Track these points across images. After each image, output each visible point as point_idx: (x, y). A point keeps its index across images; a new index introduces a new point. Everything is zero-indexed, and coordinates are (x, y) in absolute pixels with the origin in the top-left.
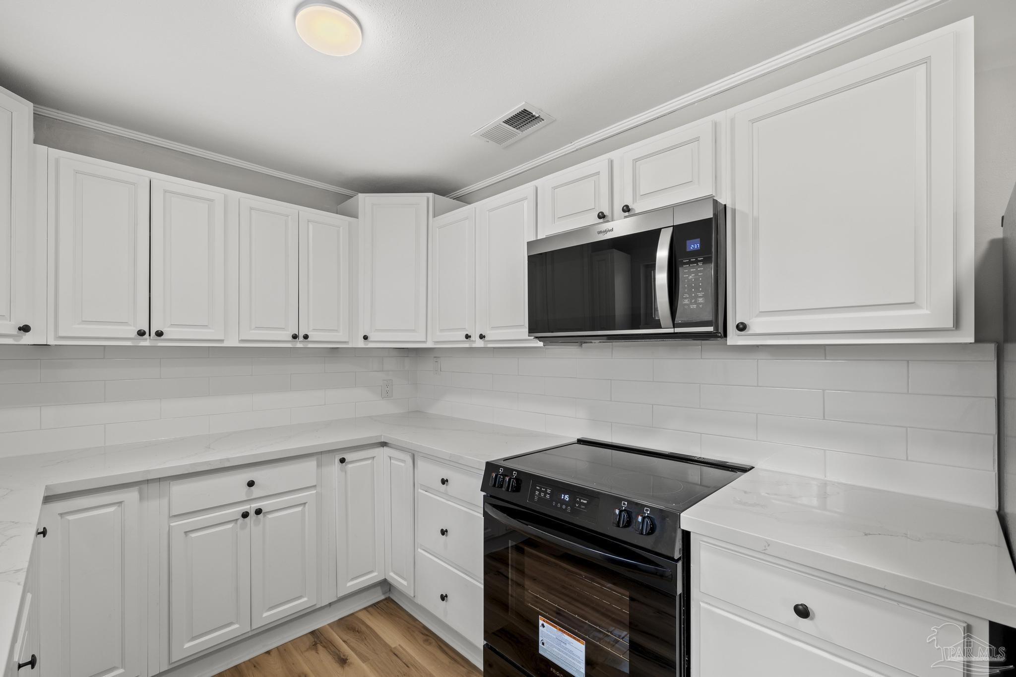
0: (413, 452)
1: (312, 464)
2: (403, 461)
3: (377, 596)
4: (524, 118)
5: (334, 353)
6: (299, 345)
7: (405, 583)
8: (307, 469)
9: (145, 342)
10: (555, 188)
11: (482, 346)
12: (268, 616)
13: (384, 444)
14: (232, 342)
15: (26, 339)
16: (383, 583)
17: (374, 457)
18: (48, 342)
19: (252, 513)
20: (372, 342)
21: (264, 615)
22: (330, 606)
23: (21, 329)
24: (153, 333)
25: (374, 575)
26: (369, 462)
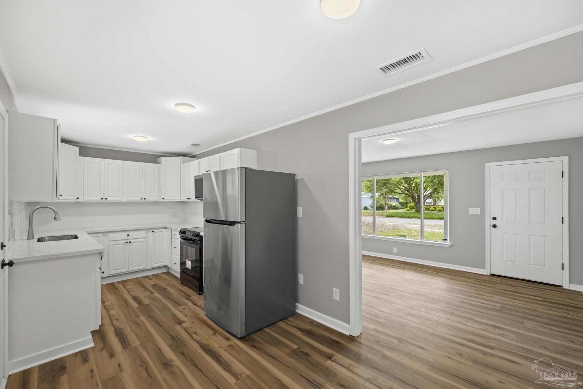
0: (171, 229)
1: (144, 232)
2: (169, 232)
3: (165, 270)
5: (156, 203)
6: (143, 201)
7: (169, 264)
8: (143, 234)
9: (103, 201)
11: (190, 201)
12: (132, 269)
13: (166, 228)
14: (124, 200)
15: (78, 200)
16: (166, 267)
17: (163, 232)
18: (83, 201)
19: (128, 242)
20: (165, 200)
21: (132, 268)
22: (150, 269)
23: (77, 198)
24: (105, 199)
25: (163, 263)
26: (161, 233)
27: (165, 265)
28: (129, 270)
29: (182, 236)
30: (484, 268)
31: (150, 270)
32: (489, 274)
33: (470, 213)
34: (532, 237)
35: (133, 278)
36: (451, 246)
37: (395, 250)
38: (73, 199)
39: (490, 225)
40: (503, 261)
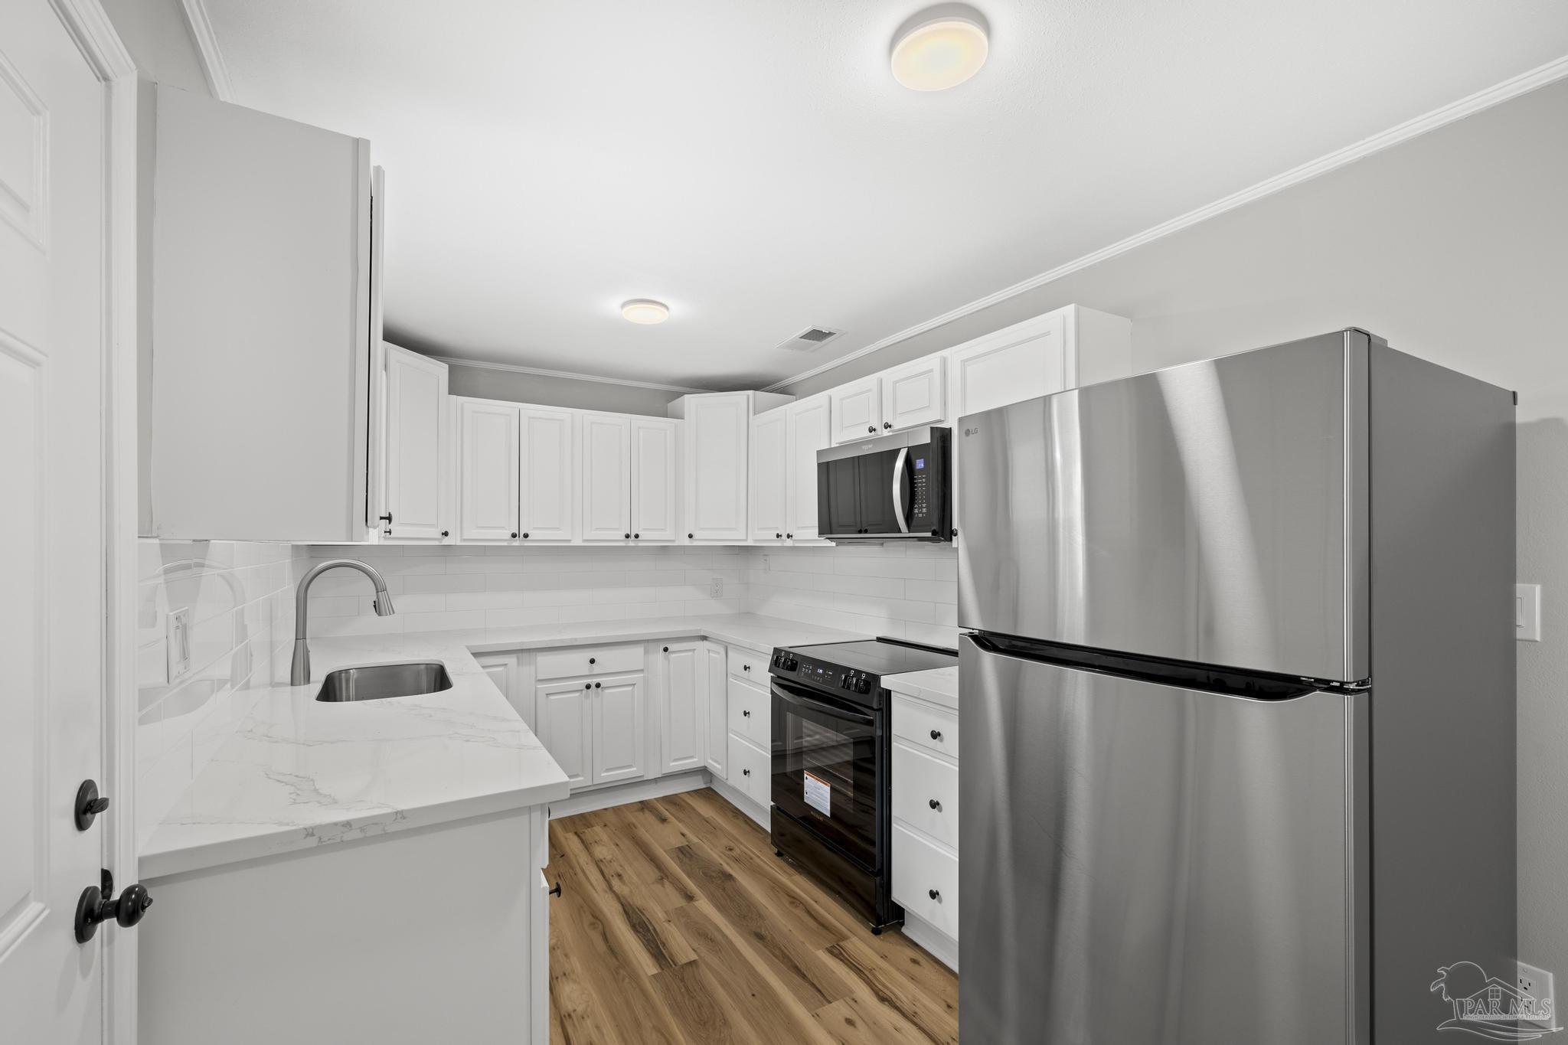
0: (727, 644)
1: (639, 650)
2: (718, 653)
3: (698, 784)
4: (816, 335)
5: (664, 551)
6: (631, 544)
8: (634, 656)
9: (516, 543)
10: (842, 399)
11: (791, 545)
12: (606, 776)
13: (704, 638)
14: (577, 542)
15: (446, 541)
16: (704, 771)
17: (694, 650)
18: (459, 543)
19: (593, 686)
20: (697, 540)
21: (603, 775)
22: (656, 780)
23: (443, 534)
24: (522, 535)
25: (695, 760)
26: (690, 653)
27: (703, 765)
28: (595, 783)
29: (778, 677)
31: (656, 783)
35: (606, 809)
38: (430, 535)
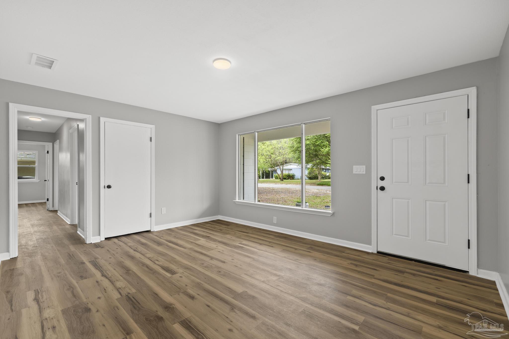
30: (369, 243)
32: (376, 252)
33: (354, 172)
34: (428, 203)
36: (333, 214)
37: (275, 220)
39: (377, 187)
40: (392, 235)
